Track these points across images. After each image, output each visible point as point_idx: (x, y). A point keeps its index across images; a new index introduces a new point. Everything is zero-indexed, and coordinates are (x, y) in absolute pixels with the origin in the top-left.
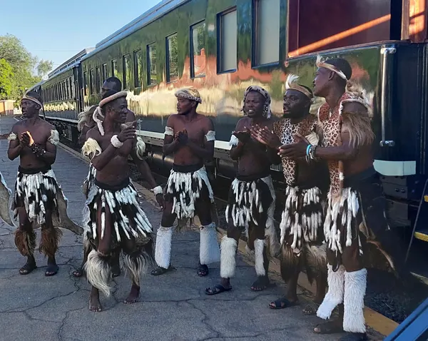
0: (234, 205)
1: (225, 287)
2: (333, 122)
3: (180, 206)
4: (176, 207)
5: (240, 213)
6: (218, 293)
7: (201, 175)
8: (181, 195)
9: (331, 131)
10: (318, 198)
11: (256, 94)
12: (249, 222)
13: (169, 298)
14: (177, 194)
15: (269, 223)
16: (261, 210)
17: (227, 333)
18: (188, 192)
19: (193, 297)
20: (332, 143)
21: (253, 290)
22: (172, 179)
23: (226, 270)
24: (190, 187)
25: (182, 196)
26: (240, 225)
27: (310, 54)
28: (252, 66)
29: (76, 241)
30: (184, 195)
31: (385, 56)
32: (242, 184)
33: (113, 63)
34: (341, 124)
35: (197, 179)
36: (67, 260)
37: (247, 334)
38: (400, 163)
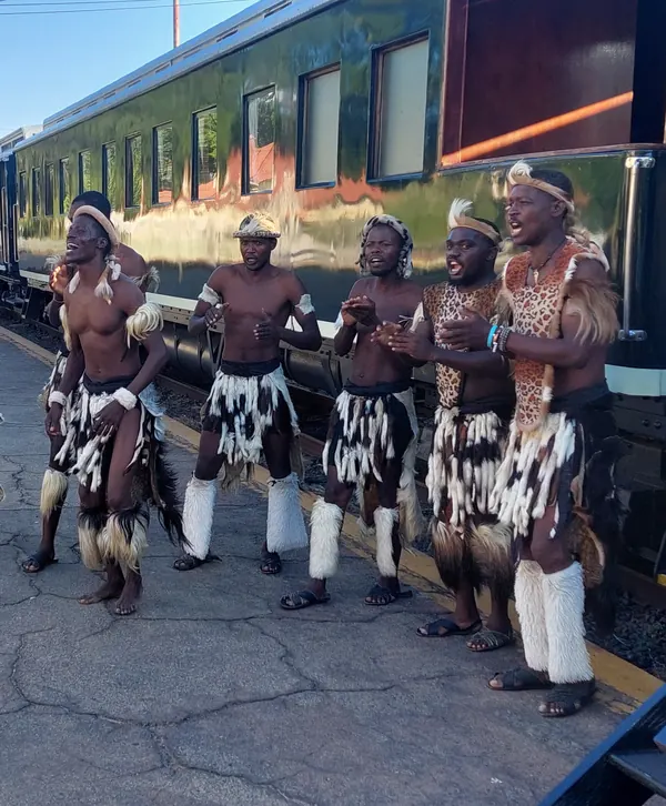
0: (340, 441)
1: (318, 595)
2: (542, 291)
3: (235, 439)
4: (225, 442)
5: (350, 455)
6: (304, 607)
7: (276, 381)
8: (237, 419)
9: (537, 309)
10: (495, 433)
11: (387, 231)
12: (366, 476)
13: (212, 615)
14: (228, 417)
15: (406, 480)
16: (390, 453)
17: (329, 682)
18: (250, 414)
19: (258, 612)
20: (536, 330)
21: (370, 603)
22: (221, 389)
23: (321, 563)
24: (255, 405)
25: (239, 421)
26: (348, 479)
27: (484, 161)
28: (368, 178)
29: (21, 501)
30: (243, 418)
31: (634, 171)
32: (358, 403)
33: (81, 158)
34: (565, 298)
35: (269, 389)
36: (9, 537)
37: (368, 685)
38: (655, 373)
